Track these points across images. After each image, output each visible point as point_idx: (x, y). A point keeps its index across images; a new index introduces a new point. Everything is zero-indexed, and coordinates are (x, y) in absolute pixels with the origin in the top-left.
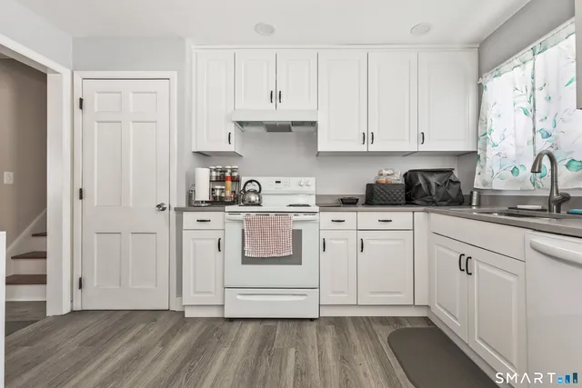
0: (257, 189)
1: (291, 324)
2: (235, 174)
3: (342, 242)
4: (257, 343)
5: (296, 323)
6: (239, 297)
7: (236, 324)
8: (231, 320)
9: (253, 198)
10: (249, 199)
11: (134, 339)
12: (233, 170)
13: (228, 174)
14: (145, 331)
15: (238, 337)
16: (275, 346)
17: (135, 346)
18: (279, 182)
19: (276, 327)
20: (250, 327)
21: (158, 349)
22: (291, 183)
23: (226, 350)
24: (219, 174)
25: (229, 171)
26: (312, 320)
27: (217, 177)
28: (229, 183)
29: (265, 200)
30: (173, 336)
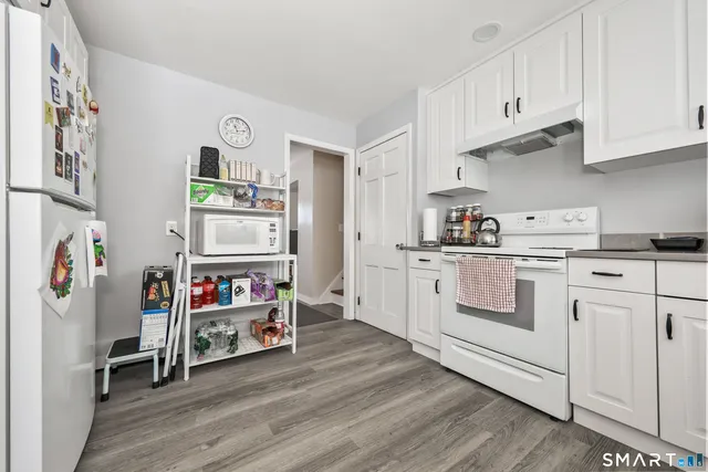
0: (494, 227)
1: (515, 406)
2: (476, 213)
3: (621, 312)
4: (454, 404)
5: (522, 410)
6: (454, 347)
7: (450, 376)
8: (448, 370)
9: (489, 238)
10: (482, 239)
11: (367, 351)
12: (474, 209)
13: (468, 214)
14: (379, 349)
15: (440, 388)
16: (470, 418)
17: (365, 356)
18: (533, 218)
19: (492, 400)
20: (462, 385)
21: (375, 365)
22: (552, 219)
23: (421, 392)
24: (459, 214)
25: (470, 210)
26: (553, 418)
27: (457, 217)
28: (467, 223)
29: (505, 240)
30: (392, 360)
